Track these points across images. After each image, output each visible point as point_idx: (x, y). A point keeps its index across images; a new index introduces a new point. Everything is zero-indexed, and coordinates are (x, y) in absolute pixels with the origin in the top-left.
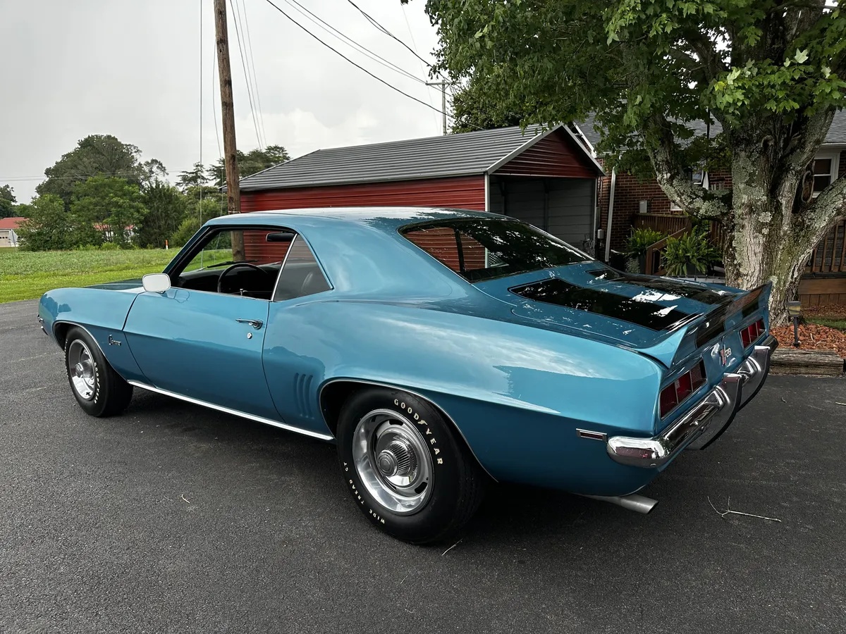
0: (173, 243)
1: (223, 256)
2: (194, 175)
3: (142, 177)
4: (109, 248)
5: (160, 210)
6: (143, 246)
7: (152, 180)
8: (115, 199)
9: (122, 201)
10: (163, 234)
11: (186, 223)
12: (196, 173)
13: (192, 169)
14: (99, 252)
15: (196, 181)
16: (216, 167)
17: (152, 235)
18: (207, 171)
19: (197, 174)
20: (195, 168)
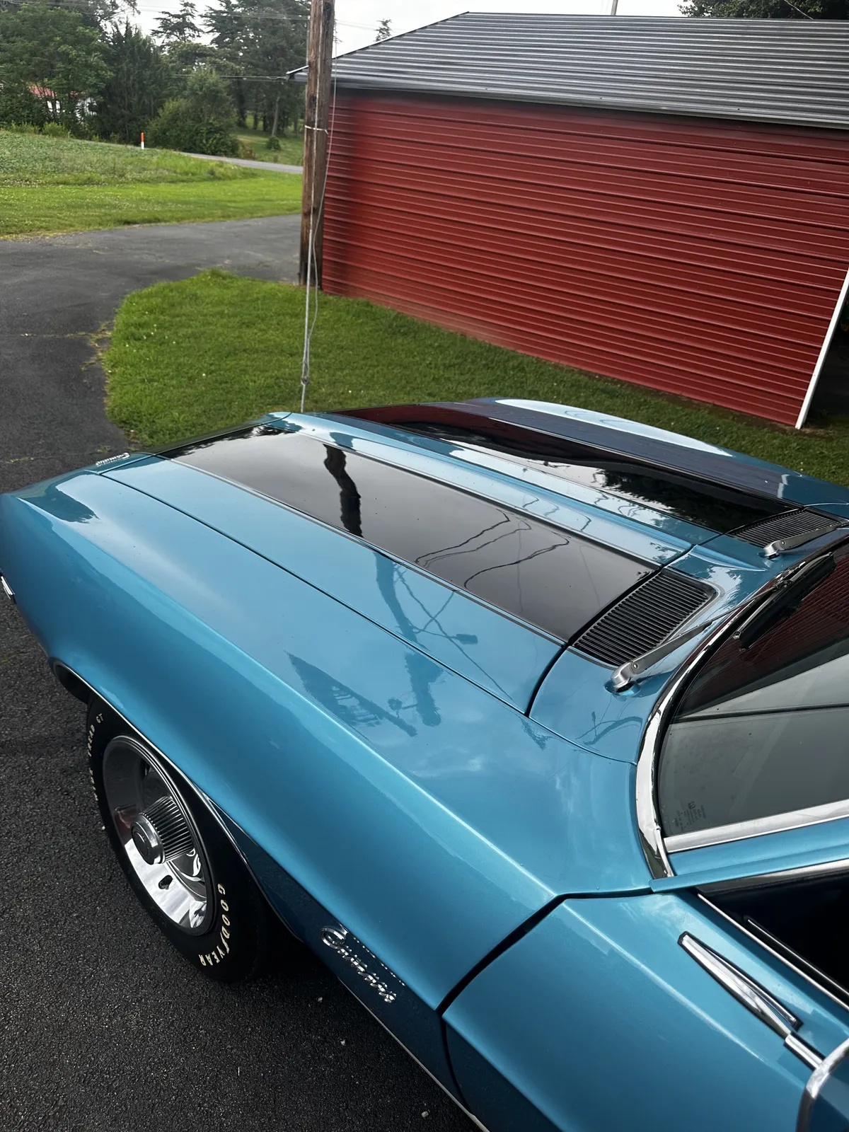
0: (149, 137)
1: (230, 174)
2: (180, 20)
3: (101, 12)
4: (54, 133)
5: (131, 78)
6: (105, 136)
7: (115, 18)
8: (63, 48)
9: (74, 52)
10: (135, 119)
11: (171, 105)
12: (183, 17)
13: (177, 9)
14: (38, 138)
15: (182, 32)
16: (215, 12)
17: (118, 119)
18: (202, 16)
19: (184, 19)
20: (183, 8)
